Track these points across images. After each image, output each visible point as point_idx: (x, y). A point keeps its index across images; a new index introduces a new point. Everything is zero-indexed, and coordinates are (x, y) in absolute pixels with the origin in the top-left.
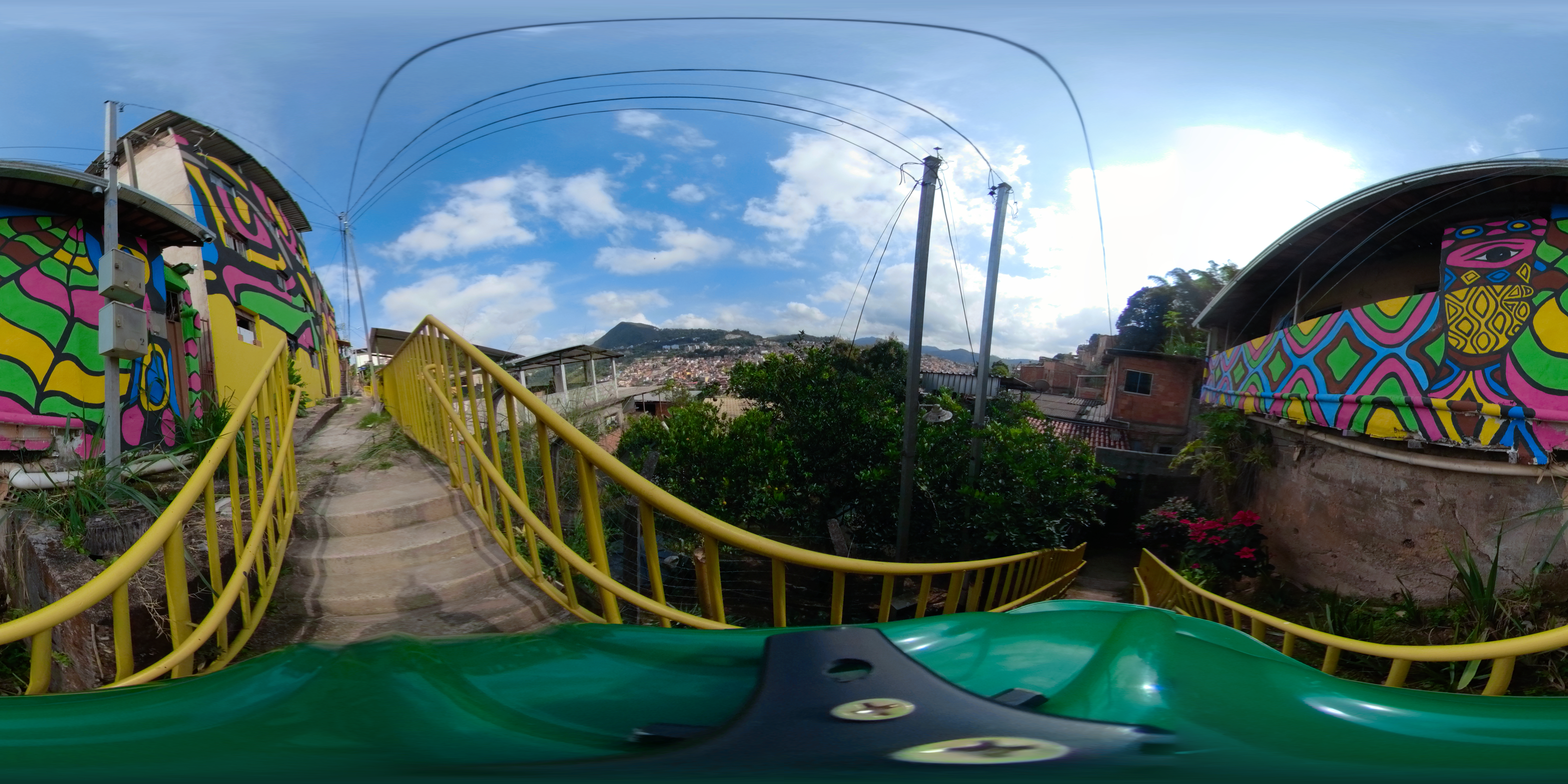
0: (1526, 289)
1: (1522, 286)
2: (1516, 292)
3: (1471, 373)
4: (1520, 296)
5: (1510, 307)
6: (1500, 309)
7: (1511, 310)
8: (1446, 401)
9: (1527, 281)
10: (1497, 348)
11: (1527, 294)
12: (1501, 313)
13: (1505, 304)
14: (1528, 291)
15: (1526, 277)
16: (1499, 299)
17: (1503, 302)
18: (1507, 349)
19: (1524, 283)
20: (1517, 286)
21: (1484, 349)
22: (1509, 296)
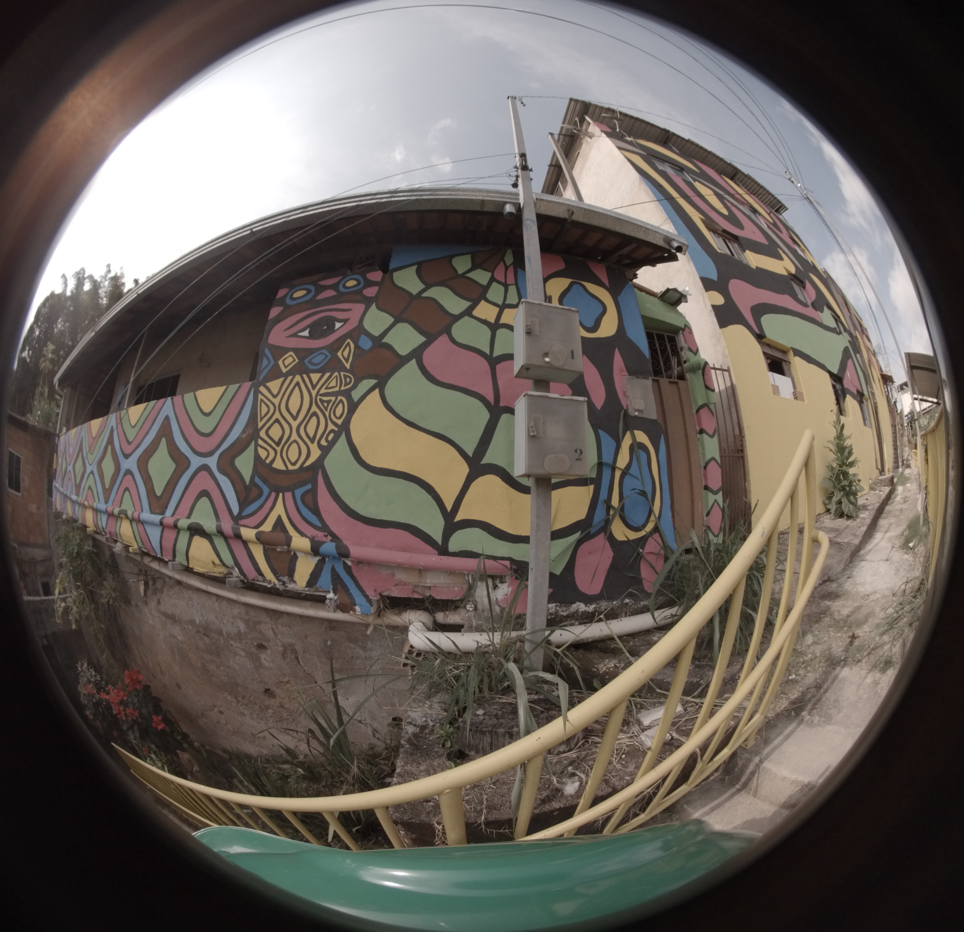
0: (345, 377)
1: (342, 373)
2: (333, 383)
3: (281, 495)
4: (337, 389)
5: (325, 404)
6: (314, 408)
7: (326, 409)
8: (254, 531)
9: (348, 366)
10: (308, 463)
11: (346, 384)
12: (315, 414)
13: (321, 400)
14: (348, 380)
15: (347, 360)
16: (314, 393)
17: (319, 397)
18: (319, 464)
19: (344, 369)
20: (336, 374)
21: (294, 464)
22: (326, 388)
